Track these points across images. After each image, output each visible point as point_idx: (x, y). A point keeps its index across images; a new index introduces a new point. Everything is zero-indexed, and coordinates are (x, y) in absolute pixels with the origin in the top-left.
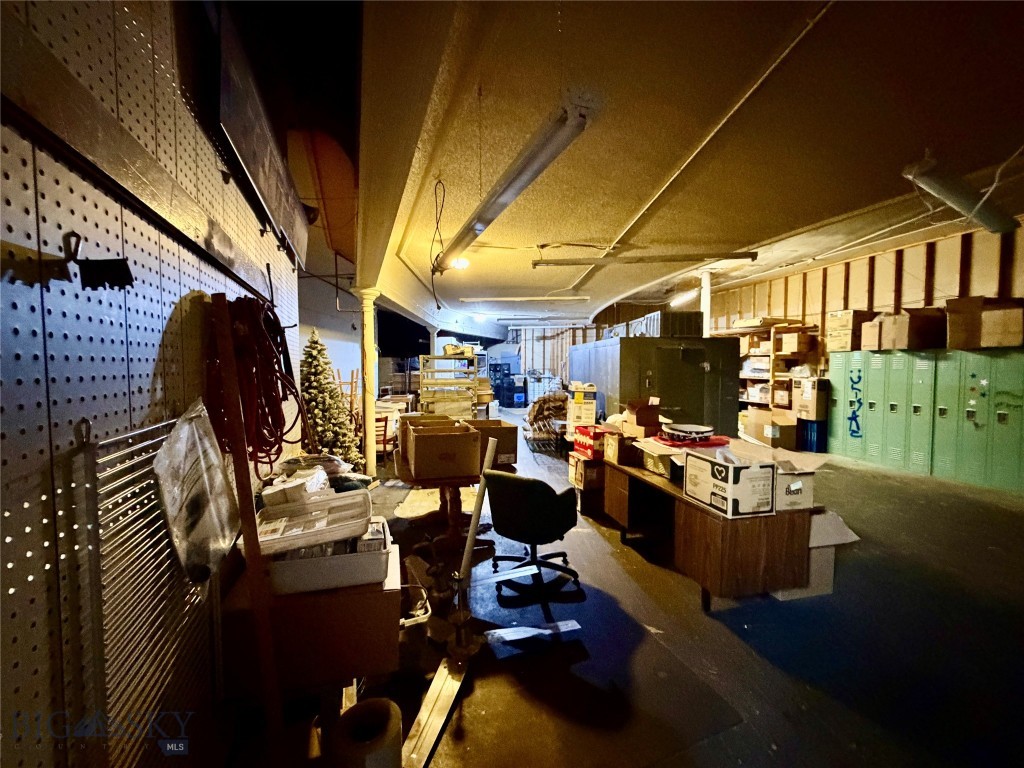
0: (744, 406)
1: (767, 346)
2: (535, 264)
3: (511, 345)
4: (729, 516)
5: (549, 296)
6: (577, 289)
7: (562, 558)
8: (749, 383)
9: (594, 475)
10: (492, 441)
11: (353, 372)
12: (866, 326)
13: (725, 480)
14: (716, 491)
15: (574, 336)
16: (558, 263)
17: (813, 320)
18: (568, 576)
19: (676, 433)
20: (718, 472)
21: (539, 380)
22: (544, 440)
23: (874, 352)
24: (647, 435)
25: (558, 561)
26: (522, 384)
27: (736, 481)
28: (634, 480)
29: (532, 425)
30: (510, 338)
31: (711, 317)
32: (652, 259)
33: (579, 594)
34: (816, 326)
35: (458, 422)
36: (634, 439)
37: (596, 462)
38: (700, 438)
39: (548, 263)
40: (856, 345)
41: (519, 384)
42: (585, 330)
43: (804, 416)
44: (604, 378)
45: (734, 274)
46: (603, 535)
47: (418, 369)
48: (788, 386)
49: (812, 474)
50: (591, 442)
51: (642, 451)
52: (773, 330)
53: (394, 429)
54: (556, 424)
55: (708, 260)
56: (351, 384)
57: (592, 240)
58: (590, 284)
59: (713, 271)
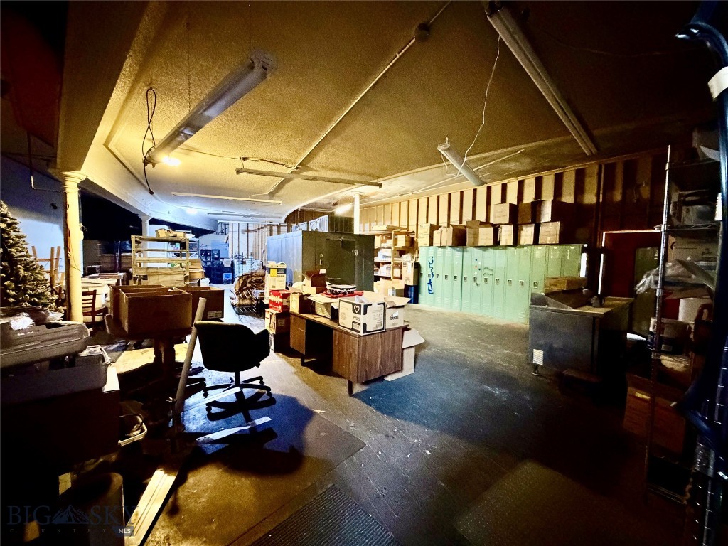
0: (377, 278)
1: (390, 242)
2: (239, 171)
3: (220, 235)
4: (362, 334)
5: (251, 198)
6: (272, 194)
7: (259, 381)
8: (381, 264)
9: (283, 322)
10: (202, 301)
11: (52, 249)
12: (435, 232)
13: (359, 313)
14: (355, 320)
15: (271, 231)
16: (257, 173)
17: (412, 229)
18: (263, 391)
19: (335, 290)
20: (356, 309)
21: (244, 263)
22: (247, 305)
23: (439, 247)
24: (318, 293)
25: (257, 382)
26: (230, 266)
27: (365, 313)
28: (309, 322)
29: (237, 294)
30: (219, 230)
31: (360, 222)
32: (323, 179)
33: (272, 401)
34: (413, 232)
35: (171, 289)
36: (309, 296)
37: (285, 314)
38: (349, 292)
39: (249, 172)
40: (431, 244)
41: (227, 265)
42: (279, 226)
43: (408, 284)
44: (292, 259)
45: (373, 197)
46: (289, 362)
47: (130, 252)
48: (400, 266)
49: (403, 306)
50: (281, 300)
51: (314, 302)
52: (393, 233)
53: (103, 302)
54: (256, 293)
55: (357, 185)
56: (51, 260)
57: (281, 160)
58: (282, 192)
59: (361, 194)
